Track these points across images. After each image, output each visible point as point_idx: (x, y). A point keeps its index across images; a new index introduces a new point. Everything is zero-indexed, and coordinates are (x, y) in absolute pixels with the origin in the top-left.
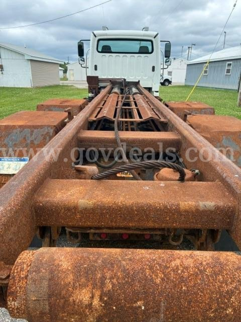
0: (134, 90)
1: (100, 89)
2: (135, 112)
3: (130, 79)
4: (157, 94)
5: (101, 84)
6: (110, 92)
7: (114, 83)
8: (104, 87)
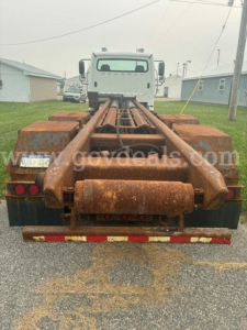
0: (131, 104)
1: (100, 103)
2: (132, 122)
3: (128, 94)
4: (152, 109)
5: (101, 99)
6: (109, 107)
7: (112, 98)
8: (104, 102)
